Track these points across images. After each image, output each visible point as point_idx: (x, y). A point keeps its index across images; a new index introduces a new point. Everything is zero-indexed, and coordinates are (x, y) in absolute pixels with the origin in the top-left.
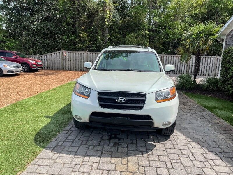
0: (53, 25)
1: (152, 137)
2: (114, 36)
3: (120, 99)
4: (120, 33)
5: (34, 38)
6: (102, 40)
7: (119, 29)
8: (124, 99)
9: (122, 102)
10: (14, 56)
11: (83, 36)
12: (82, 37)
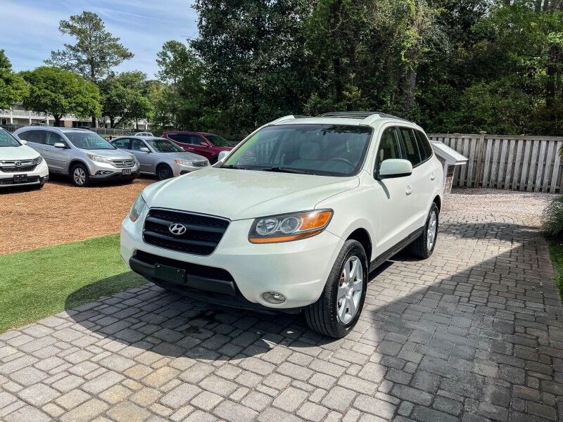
0: (292, 75)
1: (289, 332)
2: (433, 92)
3: (175, 228)
4: (452, 83)
5: (251, 105)
6: (398, 103)
7: (451, 72)
8: (184, 229)
9: (179, 233)
10: (202, 143)
11: (351, 96)
12: (349, 99)
